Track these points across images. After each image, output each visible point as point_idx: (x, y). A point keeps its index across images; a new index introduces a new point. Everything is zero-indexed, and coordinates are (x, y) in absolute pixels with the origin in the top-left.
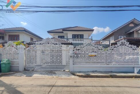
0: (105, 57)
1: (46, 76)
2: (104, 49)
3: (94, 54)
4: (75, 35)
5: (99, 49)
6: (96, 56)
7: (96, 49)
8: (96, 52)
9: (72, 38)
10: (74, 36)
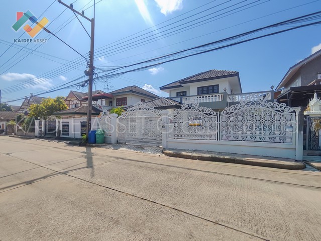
0: (216, 127)
1: (132, 150)
2: (215, 113)
3: (197, 122)
4: (202, 88)
5: (206, 114)
6: (200, 125)
7: (201, 113)
8: (200, 119)
9: (197, 94)
10: (200, 90)
